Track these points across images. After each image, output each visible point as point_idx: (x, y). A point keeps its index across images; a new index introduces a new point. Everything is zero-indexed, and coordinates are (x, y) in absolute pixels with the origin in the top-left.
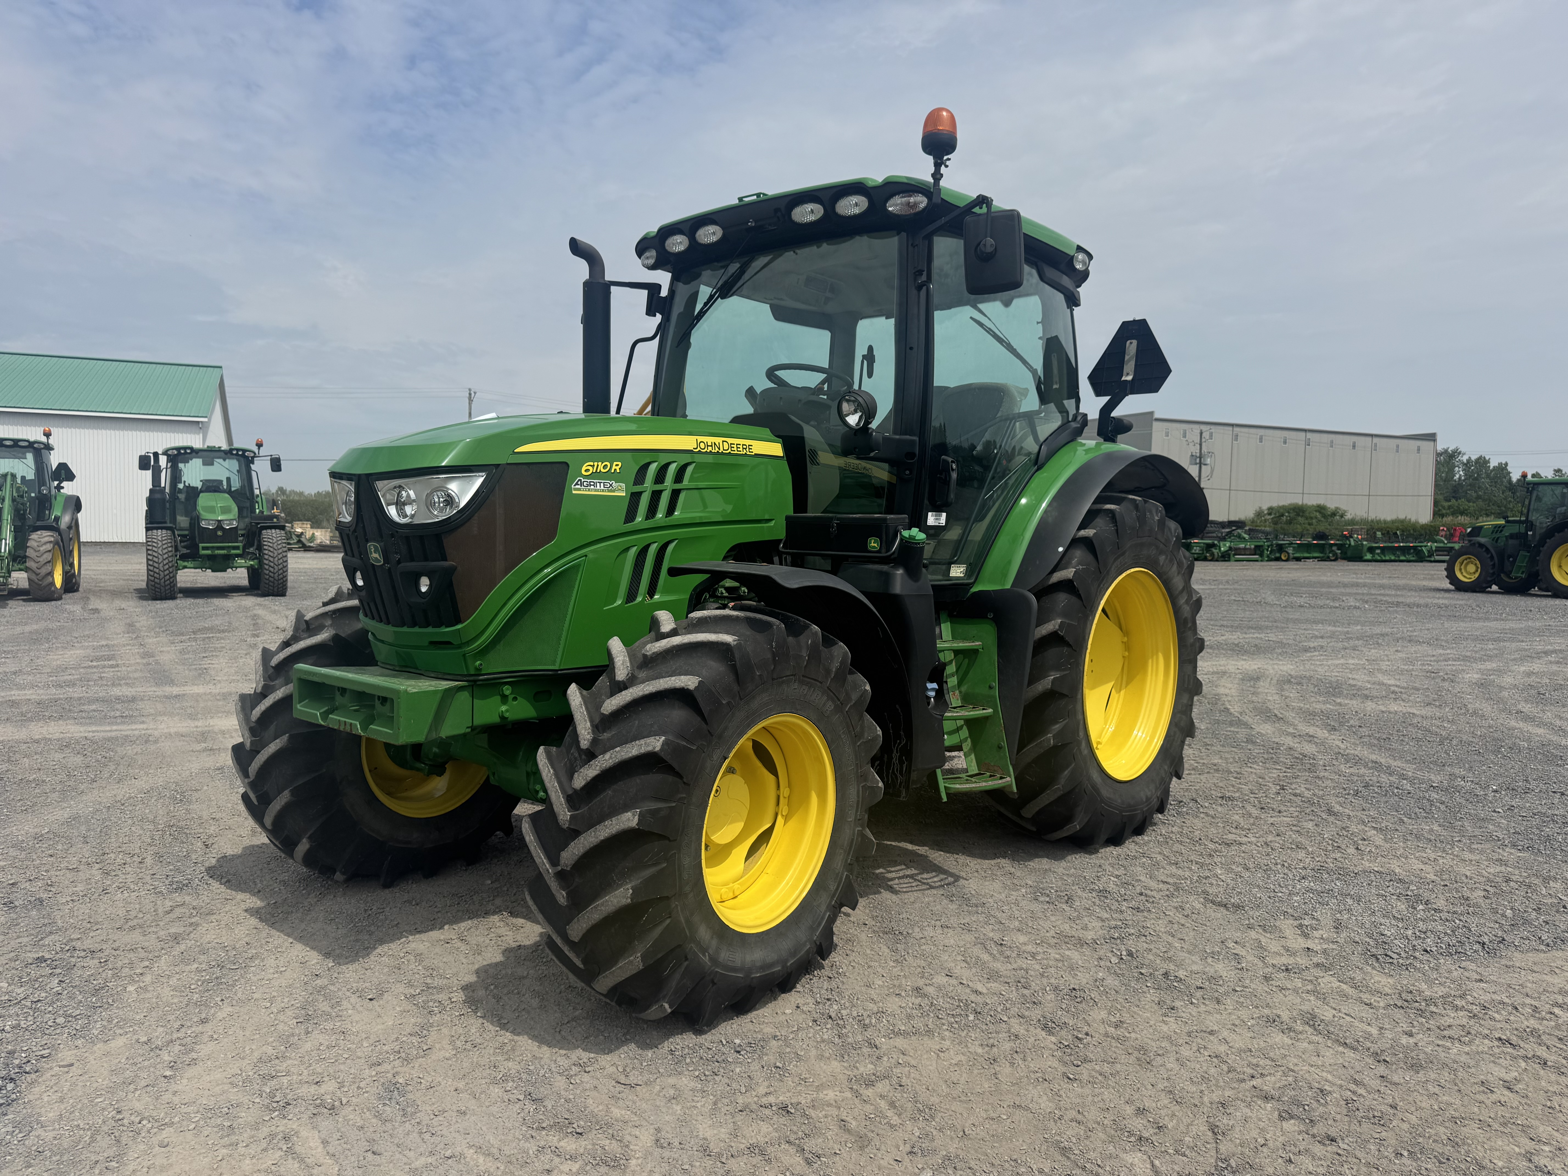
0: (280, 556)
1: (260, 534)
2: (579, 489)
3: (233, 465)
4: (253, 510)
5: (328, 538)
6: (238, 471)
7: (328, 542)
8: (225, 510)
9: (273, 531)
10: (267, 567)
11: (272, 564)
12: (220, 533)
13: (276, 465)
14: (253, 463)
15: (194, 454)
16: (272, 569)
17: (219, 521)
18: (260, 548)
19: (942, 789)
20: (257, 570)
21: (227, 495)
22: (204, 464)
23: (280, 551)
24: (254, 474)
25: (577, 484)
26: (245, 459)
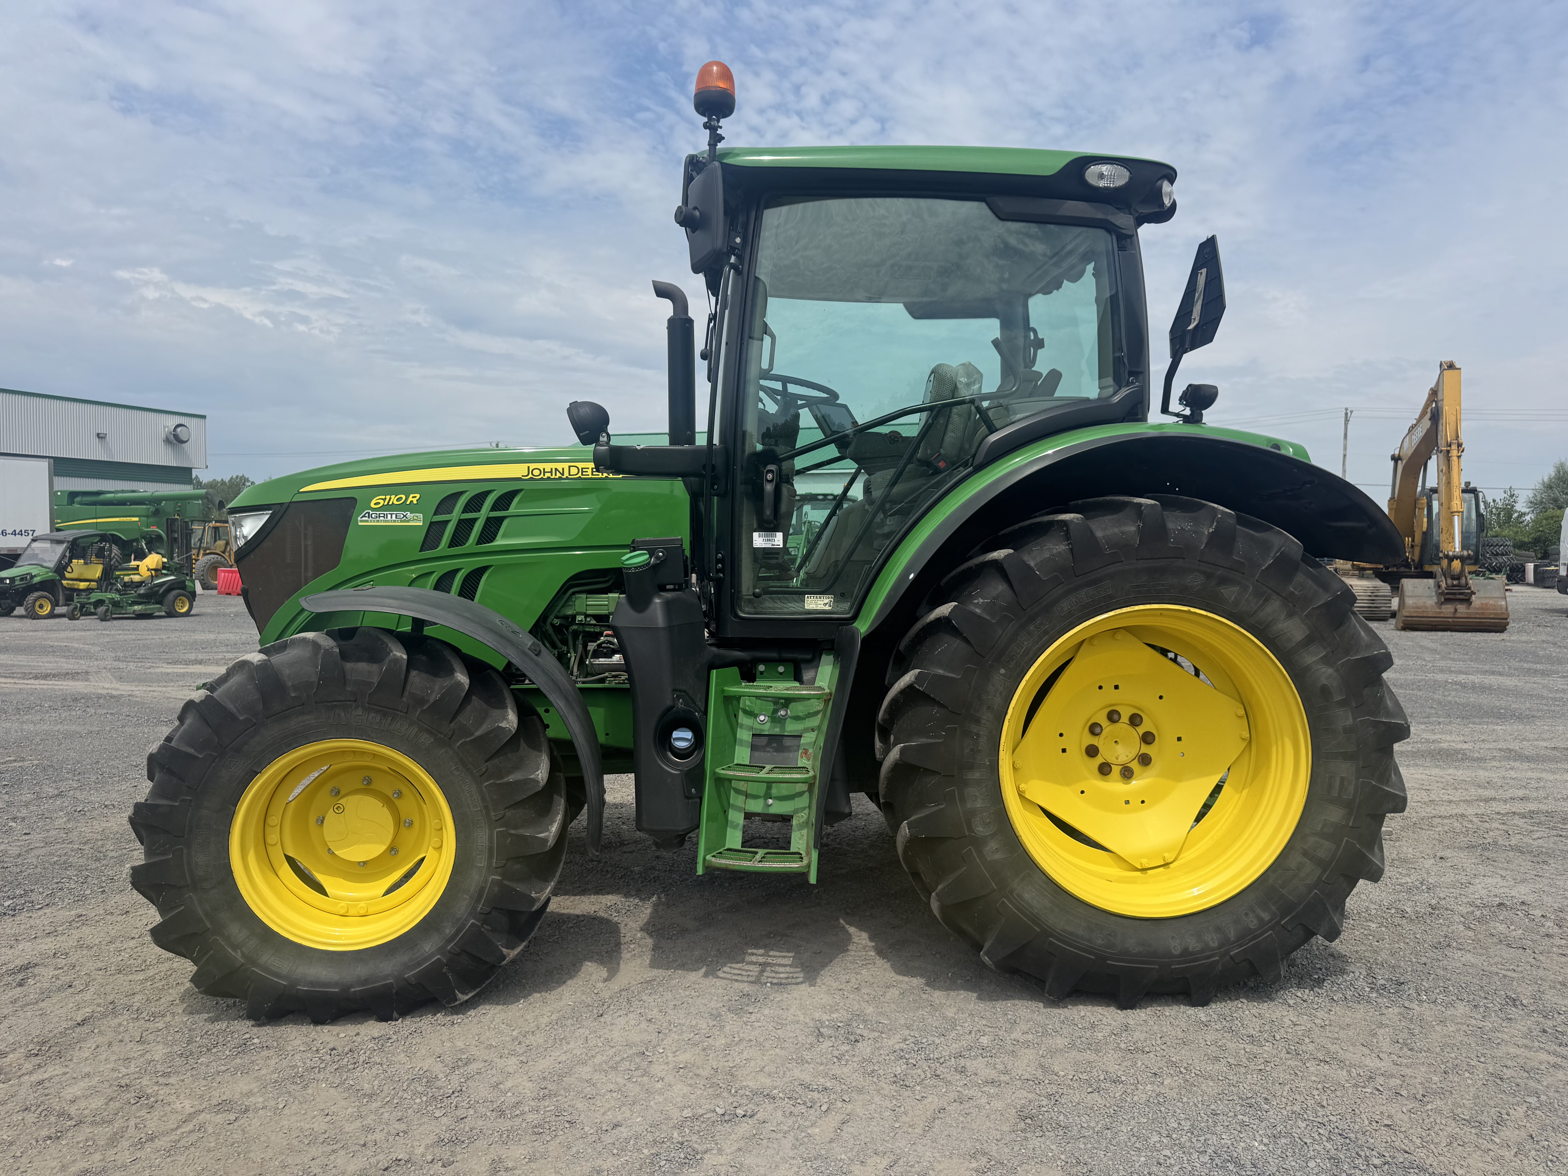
2: (367, 521)
19: (700, 860)
25: (364, 516)
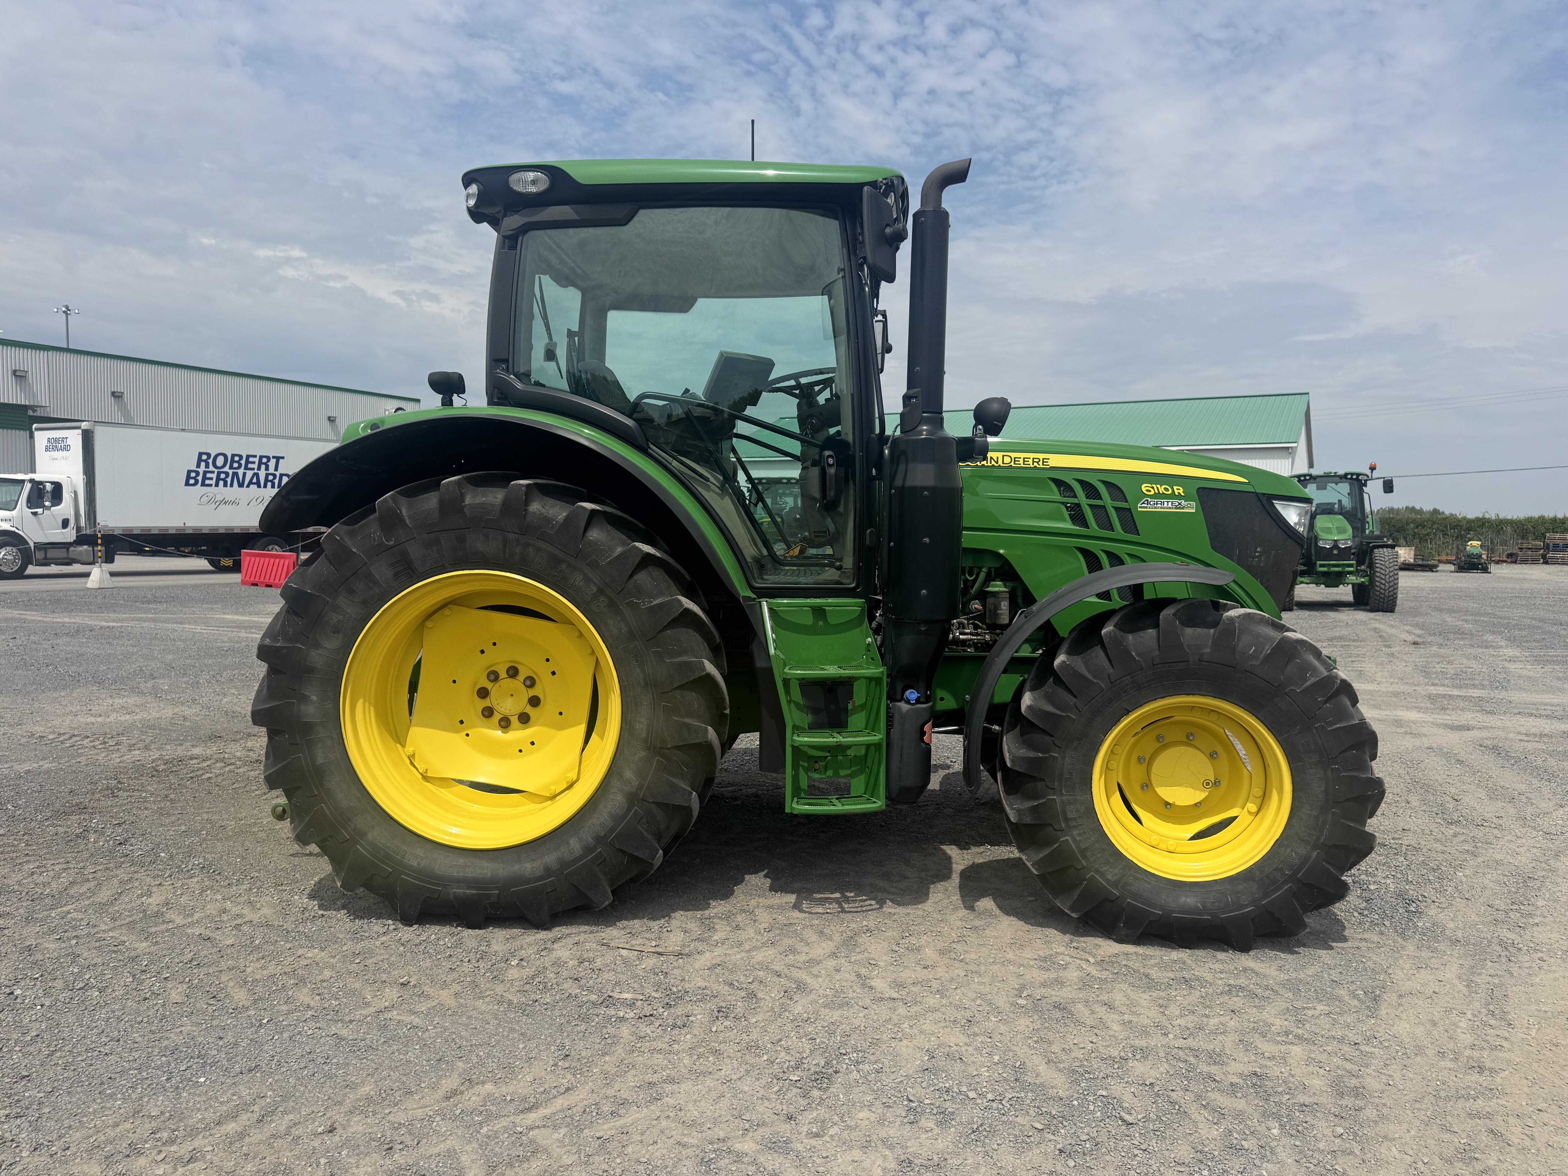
0: (1392, 574)
1: (1372, 552)
3: (1345, 488)
4: (1364, 531)
5: (1412, 556)
6: (1349, 494)
7: (1412, 561)
8: (1341, 531)
9: (1385, 550)
10: (1378, 584)
11: (1383, 582)
12: (1337, 552)
13: (1388, 487)
14: (1366, 486)
15: (1312, 480)
16: (1383, 586)
17: (1336, 541)
18: (1371, 565)
20: (1366, 587)
21: (1340, 517)
22: (1318, 489)
23: (1392, 569)
24: (1366, 496)
26: (1357, 482)
